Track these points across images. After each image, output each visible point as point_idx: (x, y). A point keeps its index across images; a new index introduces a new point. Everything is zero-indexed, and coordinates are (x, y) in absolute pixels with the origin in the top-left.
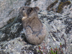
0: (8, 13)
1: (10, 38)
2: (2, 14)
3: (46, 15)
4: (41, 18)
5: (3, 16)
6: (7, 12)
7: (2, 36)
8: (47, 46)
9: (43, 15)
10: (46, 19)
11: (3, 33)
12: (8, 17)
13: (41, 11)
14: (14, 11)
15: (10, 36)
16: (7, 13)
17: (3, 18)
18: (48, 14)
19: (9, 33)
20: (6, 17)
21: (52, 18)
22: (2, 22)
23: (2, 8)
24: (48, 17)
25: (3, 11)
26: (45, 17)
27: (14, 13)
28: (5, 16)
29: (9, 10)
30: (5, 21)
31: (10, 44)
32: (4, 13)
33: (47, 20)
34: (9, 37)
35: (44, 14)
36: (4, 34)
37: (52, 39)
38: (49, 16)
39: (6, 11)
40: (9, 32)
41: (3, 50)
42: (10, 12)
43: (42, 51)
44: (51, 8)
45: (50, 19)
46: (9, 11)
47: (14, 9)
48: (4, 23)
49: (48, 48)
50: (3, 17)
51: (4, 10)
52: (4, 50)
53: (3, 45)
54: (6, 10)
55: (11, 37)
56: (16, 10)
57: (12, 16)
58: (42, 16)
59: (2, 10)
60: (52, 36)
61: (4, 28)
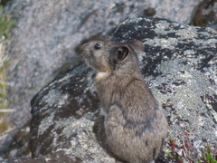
0: (78, 22)
1: (84, 109)
2: (61, 22)
3: (194, 40)
4: (177, 51)
5: (63, 30)
6: (75, 19)
7: (61, 103)
8: (195, 139)
9: (184, 40)
10: (193, 53)
11: (64, 93)
12: (78, 32)
13: (177, 28)
14: (97, 15)
15: (85, 103)
16: (75, 22)
17: (63, 37)
18: (200, 37)
19: (80, 93)
20: (73, 33)
21: (210, 49)
22: (59, 46)
23: (61, 6)
24: (197, 47)
25: (64, 15)
26: (190, 46)
27: (95, 21)
28: (70, 30)
29: (82, 11)
30: (68, 46)
31: (85, 131)
32: (67, 20)
33: (197, 55)
34: (82, 104)
35: (187, 36)
36: (66, 97)
37: (210, 119)
38: (201, 45)
39: (73, 13)
40: (82, 91)
41: (65, 150)
42: (84, 16)
43: (180, 153)
44: (207, 8)
45: (206, 54)
46: (82, 14)
47: (95, 7)
48: (65, 51)
49: (197, 145)
50: (63, 33)
51: (67, 10)
52: (68, 151)
53: (63, 128)
54: (72, 10)
55: (87, 106)
56: (101, 11)
57: (91, 30)
58: (182, 42)
59: (61, 11)
60: (211, 107)
61: (66, 78)
